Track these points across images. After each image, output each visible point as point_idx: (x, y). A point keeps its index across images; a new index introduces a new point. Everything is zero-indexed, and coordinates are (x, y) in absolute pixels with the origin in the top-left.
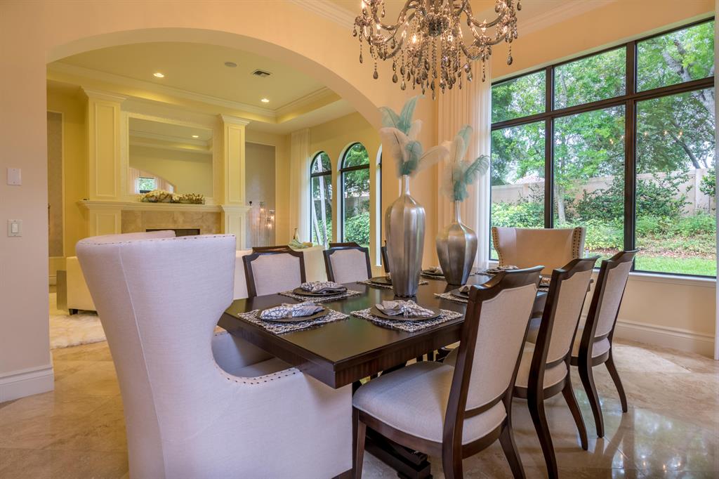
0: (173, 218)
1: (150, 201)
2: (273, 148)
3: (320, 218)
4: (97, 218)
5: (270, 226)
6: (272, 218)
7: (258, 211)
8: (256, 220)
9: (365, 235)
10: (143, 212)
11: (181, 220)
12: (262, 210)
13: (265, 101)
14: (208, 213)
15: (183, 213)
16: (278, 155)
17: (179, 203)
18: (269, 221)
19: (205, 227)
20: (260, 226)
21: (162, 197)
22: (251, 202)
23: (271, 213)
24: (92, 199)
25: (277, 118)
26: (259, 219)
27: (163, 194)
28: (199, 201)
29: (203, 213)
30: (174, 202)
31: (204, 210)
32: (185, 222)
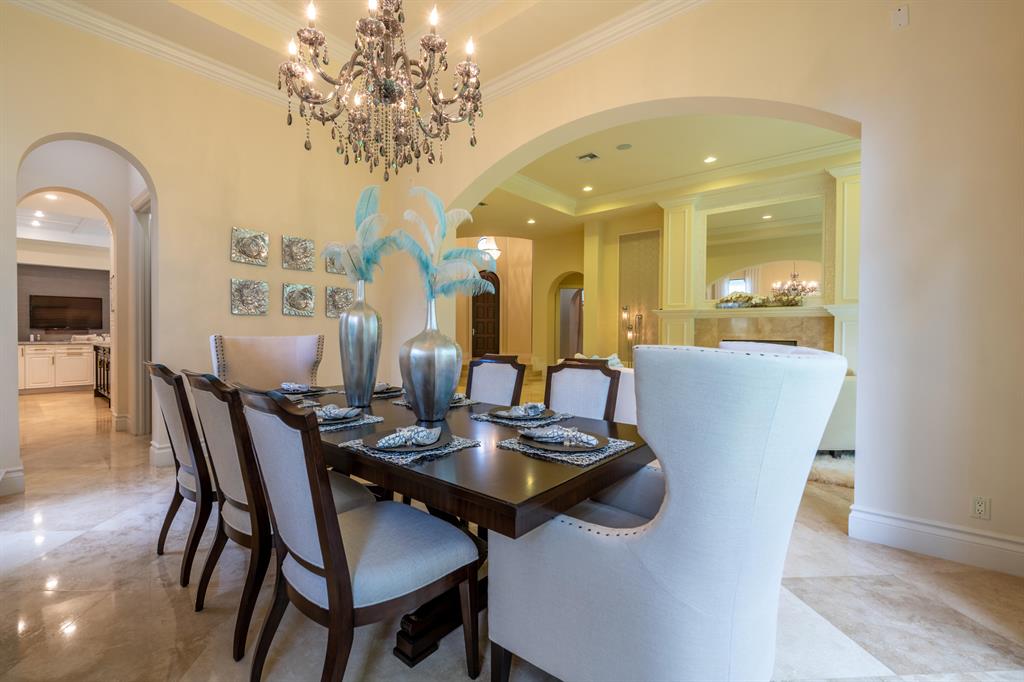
0: (757, 326)
4: (668, 326)
10: (720, 320)
11: (767, 328)
14: (809, 318)
15: (771, 320)
17: (762, 306)
19: (805, 339)
21: (741, 301)
24: (665, 308)
27: (740, 297)
28: (792, 303)
29: (803, 318)
30: (756, 306)
31: (802, 315)
32: (772, 331)
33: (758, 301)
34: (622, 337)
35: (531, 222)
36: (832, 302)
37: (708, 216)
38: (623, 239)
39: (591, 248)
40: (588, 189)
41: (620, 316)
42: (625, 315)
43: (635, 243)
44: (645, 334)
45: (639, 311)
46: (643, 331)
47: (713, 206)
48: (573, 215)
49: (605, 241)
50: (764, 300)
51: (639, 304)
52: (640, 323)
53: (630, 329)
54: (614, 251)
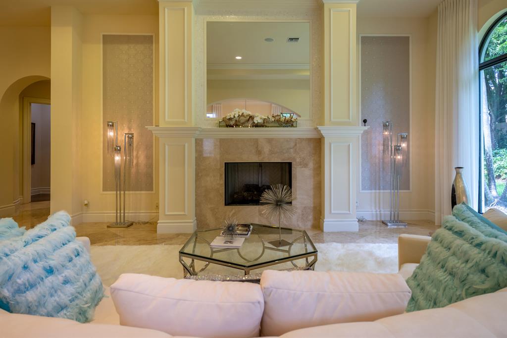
0: (257, 147)
1: (227, 126)
2: (407, 39)
4: (166, 147)
5: (399, 158)
6: (404, 145)
7: (380, 135)
8: (377, 149)
10: (222, 141)
11: (266, 149)
12: (386, 133)
14: (301, 140)
15: (270, 141)
17: (262, 126)
18: (397, 149)
19: (298, 160)
20: (383, 159)
21: (243, 119)
22: (365, 121)
23: (402, 138)
24: (162, 125)
26: (381, 148)
27: (243, 115)
28: (289, 123)
29: (296, 139)
31: (297, 136)
32: (272, 152)
33: (260, 121)
34: (107, 160)
36: (322, 124)
37: (208, 23)
38: (108, 40)
41: (105, 135)
42: (111, 134)
43: (125, 47)
44: (137, 157)
45: (130, 129)
46: (135, 154)
50: (264, 120)
51: (130, 120)
52: (130, 144)
53: (118, 150)
54: (96, 52)
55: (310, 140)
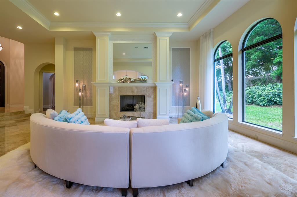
0: (132, 90)
1: (121, 82)
2: (189, 49)
3: (221, 90)
4: (99, 90)
5: (185, 94)
6: (187, 89)
7: (178, 85)
8: (178, 91)
9: (253, 99)
10: (119, 87)
11: (136, 91)
12: (181, 85)
13: (180, 15)
15: (137, 87)
16: (192, 53)
17: (134, 82)
18: (185, 91)
19: (147, 95)
20: (180, 94)
21: (127, 80)
22: (172, 80)
23: (187, 86)
24: (97, 82)
25: (189, 28)
27: (127, 78)
28: (144, 81)
29: (147, 87)
30: (132, 82)
31: (147, 86)
32: (137, 92)
33: (133, 80)
34: (76, 95)
35: (20, 27)
37: (114, 44)
38: (76, 49)
39: (59, 51)
40: (57, 14)
41: (75, 85)
42: (77, 85)
43: (82, 52)
44: (87, 93)
45: (84, 83)
47: (116, 40)
48: (49, 30)
49: (66, 49)
50: (135, 80)
51: (84, 80)
52: (85, 89)
53: (80, 91)
54: (71, 54)
55: (152, 87)
